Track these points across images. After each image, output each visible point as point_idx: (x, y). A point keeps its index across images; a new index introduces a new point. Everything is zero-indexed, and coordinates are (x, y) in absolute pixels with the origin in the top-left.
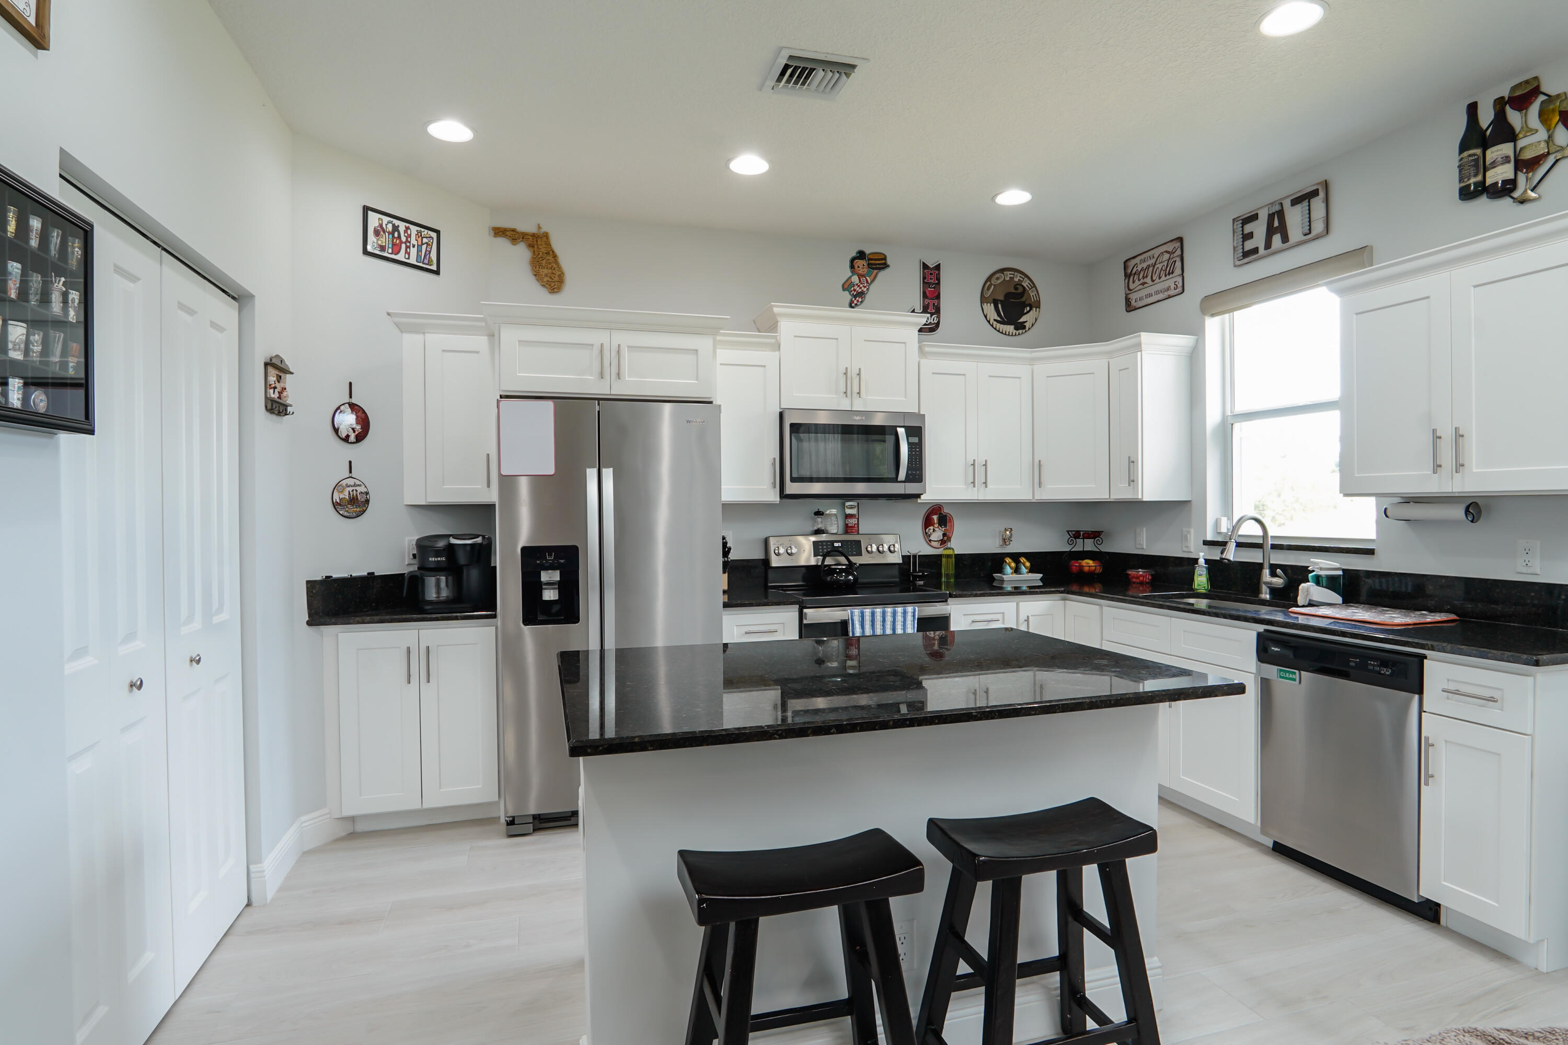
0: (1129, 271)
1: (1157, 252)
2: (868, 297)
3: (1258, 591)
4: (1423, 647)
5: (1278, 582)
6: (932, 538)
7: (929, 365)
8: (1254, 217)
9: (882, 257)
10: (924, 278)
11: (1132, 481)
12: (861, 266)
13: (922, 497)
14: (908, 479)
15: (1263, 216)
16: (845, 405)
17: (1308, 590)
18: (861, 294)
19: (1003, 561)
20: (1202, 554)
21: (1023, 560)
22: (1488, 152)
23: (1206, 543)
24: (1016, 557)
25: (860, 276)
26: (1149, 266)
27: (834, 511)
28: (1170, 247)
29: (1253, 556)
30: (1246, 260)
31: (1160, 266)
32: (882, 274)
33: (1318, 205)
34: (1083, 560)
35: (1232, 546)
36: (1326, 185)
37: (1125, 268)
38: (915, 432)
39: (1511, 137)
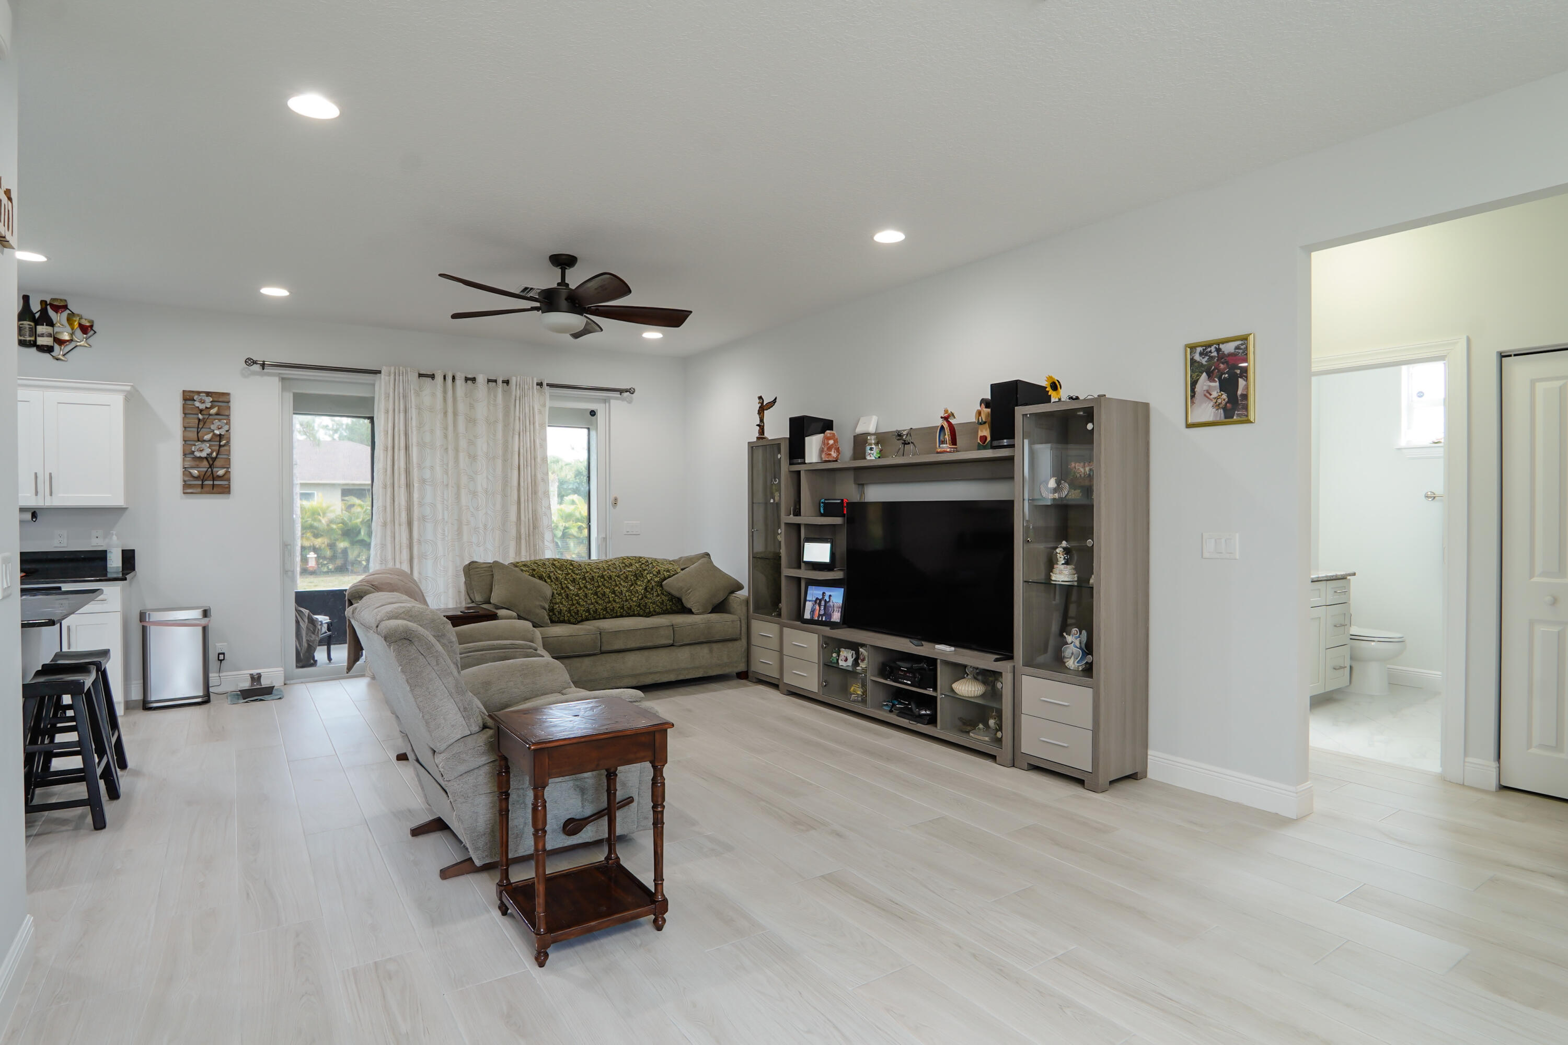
22: (37, 326)
39: (51, 324)
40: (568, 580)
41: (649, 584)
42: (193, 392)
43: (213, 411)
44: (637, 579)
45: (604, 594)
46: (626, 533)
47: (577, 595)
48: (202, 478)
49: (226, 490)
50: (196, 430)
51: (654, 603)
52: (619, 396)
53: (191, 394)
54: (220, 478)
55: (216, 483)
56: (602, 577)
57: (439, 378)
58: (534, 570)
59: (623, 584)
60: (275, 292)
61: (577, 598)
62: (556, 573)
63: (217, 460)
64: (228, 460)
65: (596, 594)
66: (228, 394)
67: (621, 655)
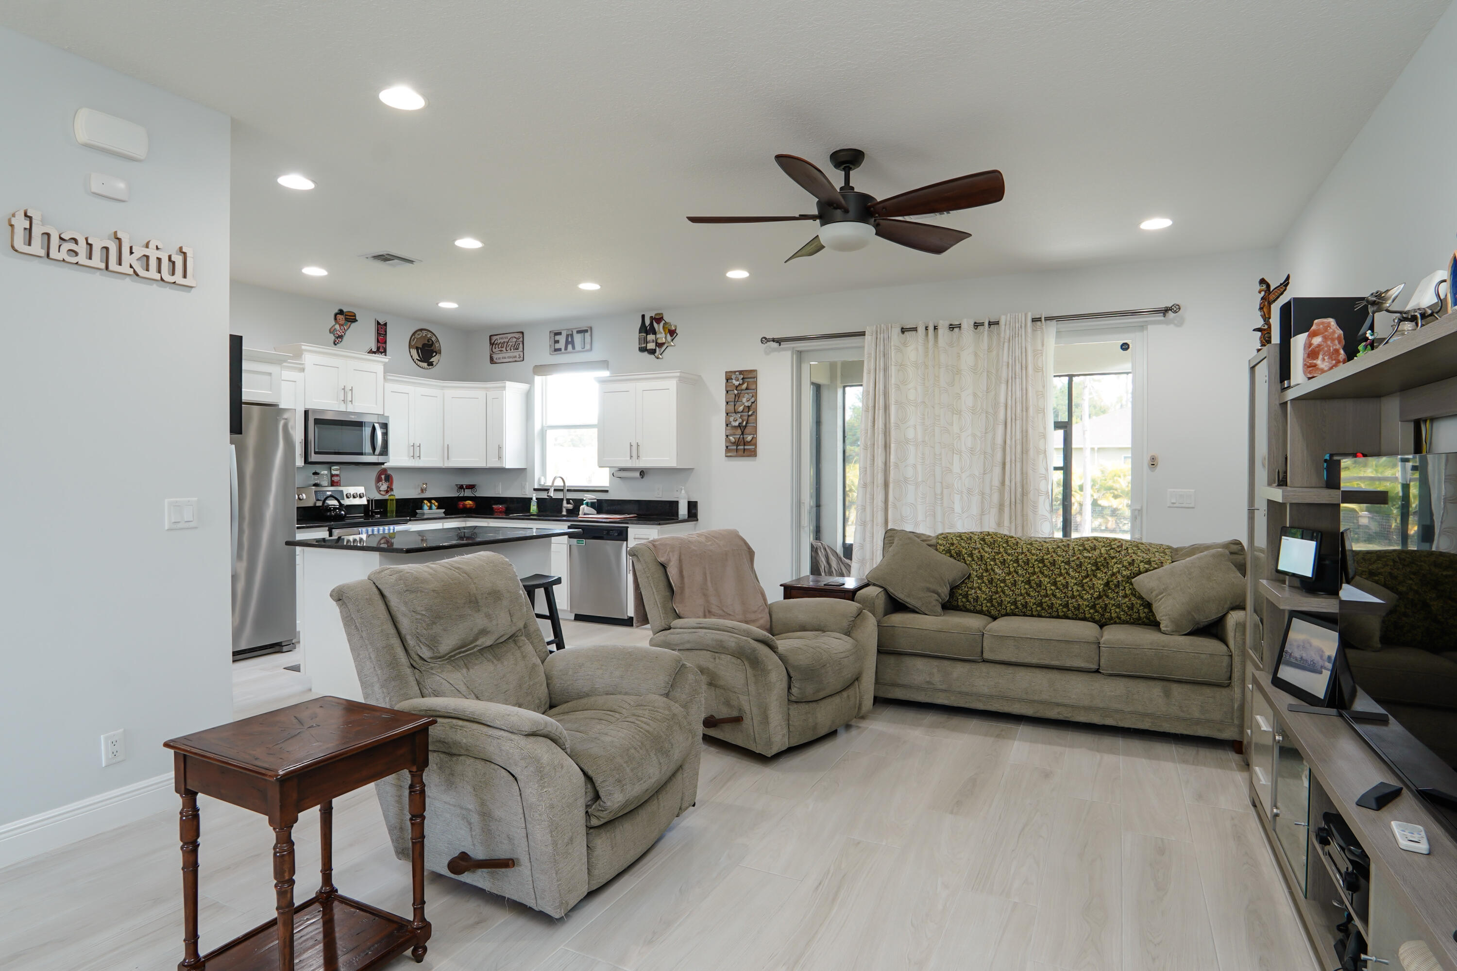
0: (493, 342)
1: (509, 336)
2: (345, 338)
3: (561, 511)
4: (627, 523)
5: (570, 506)
6: (381, 489)
7: (390, 386)
8: (559, 334)
9: (353, 314)
10: (378, 330)
11: (500, 458)
12: (341, 319)
13: (385, 464)
14: (381, 454)
15: (564, 334)
16: (342, 408)
17: (583, 508)
18: (341, 337)
19: (422, 502)
20: (534, 495)
21: (433, 501)
22: (648, 336)
23: (535, 490)
24: (429, 500)
25: (341, 325)
26: (504, 342)
27: (326, 472)
28: (517, 335)
29: (559, 495)
30: (556, 353)
31: (511, 344)
32: (353, 325)
33: (587, 335)
34: (465, 501)
35: (552, 490)
36: (591, 328)
37: (490, 340)
38: (385, 426)
39: (655, 333)
40: (997, 560)
41: (1114, 578)
42: (731, 372)
43: (745, 386)
44: (1098, 569)
45: (1039, 584)
46: (1172, 505)
47: (1004, 581)
48: (736, 443)
49: (753, 454)
50: (733, 403)
51: (1119, 606)
52: (1163, 318)
53: (731, 374)
54: (749, 443)
55: (746, 447)
56: (1042, 561)
57: (921, 330)
58: (953, 544)
59: (1072, 574)
60: (738, 274)
61: (1002, 585)
62: (982, 551)
63: (747, 428)
64: (755, 428)
65: (1029, 582)
66: (755, 371)
67: (1011, 670)
